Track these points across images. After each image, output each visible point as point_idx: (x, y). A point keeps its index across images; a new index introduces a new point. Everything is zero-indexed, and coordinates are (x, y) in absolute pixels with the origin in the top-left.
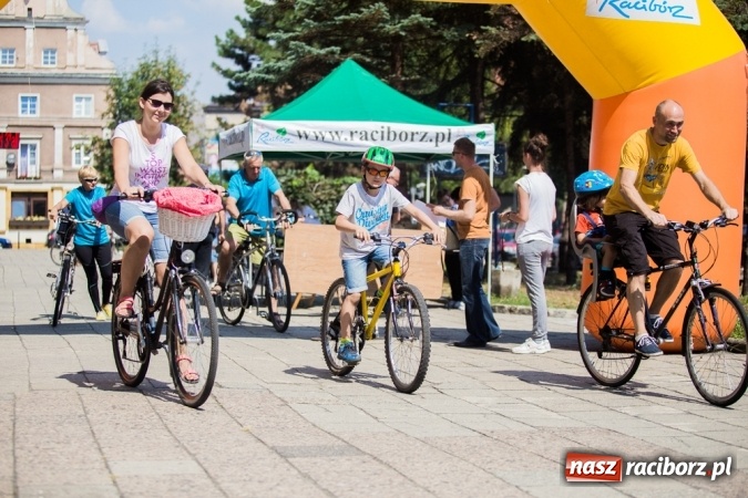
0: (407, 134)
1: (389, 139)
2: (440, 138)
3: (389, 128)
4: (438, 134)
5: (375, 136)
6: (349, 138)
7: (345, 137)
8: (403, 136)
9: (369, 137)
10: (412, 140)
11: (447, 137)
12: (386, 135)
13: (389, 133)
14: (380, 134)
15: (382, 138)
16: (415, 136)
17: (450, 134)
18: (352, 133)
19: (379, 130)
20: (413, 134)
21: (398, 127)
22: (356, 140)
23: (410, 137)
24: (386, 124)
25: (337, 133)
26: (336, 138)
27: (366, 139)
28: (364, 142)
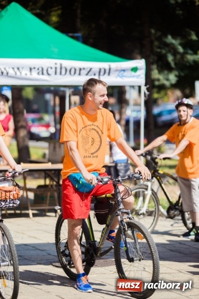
0: (75, 70)
1: (61, 74)
2: (102, 73)
3: (61, 65)
4: (100, 69)
5: (50, 71)
6: (28, 73)
7: (25, 73)
8: (73, 71)
9: (45, 72)
10: (80, 74)
11: (107, 71)
12: (58, 71)
13: (61, 68)
14: (54, 70)
15: (56, 73)
16: (82, 72)
17: (110, 69)
18: (31, 69)
19: (53, 66)
20: (80, 69)
21: (68, 63)
22: (35, 75)
23: (78, 72)
24: (59, 61)
25: (18, 69)
26: (18, 73)
27: (43, 74)
28: (41, 77)
